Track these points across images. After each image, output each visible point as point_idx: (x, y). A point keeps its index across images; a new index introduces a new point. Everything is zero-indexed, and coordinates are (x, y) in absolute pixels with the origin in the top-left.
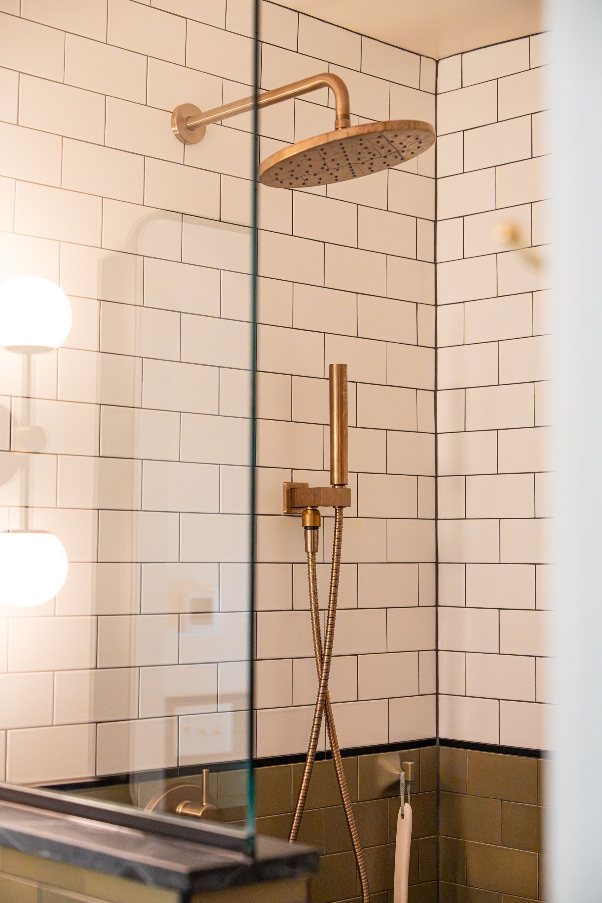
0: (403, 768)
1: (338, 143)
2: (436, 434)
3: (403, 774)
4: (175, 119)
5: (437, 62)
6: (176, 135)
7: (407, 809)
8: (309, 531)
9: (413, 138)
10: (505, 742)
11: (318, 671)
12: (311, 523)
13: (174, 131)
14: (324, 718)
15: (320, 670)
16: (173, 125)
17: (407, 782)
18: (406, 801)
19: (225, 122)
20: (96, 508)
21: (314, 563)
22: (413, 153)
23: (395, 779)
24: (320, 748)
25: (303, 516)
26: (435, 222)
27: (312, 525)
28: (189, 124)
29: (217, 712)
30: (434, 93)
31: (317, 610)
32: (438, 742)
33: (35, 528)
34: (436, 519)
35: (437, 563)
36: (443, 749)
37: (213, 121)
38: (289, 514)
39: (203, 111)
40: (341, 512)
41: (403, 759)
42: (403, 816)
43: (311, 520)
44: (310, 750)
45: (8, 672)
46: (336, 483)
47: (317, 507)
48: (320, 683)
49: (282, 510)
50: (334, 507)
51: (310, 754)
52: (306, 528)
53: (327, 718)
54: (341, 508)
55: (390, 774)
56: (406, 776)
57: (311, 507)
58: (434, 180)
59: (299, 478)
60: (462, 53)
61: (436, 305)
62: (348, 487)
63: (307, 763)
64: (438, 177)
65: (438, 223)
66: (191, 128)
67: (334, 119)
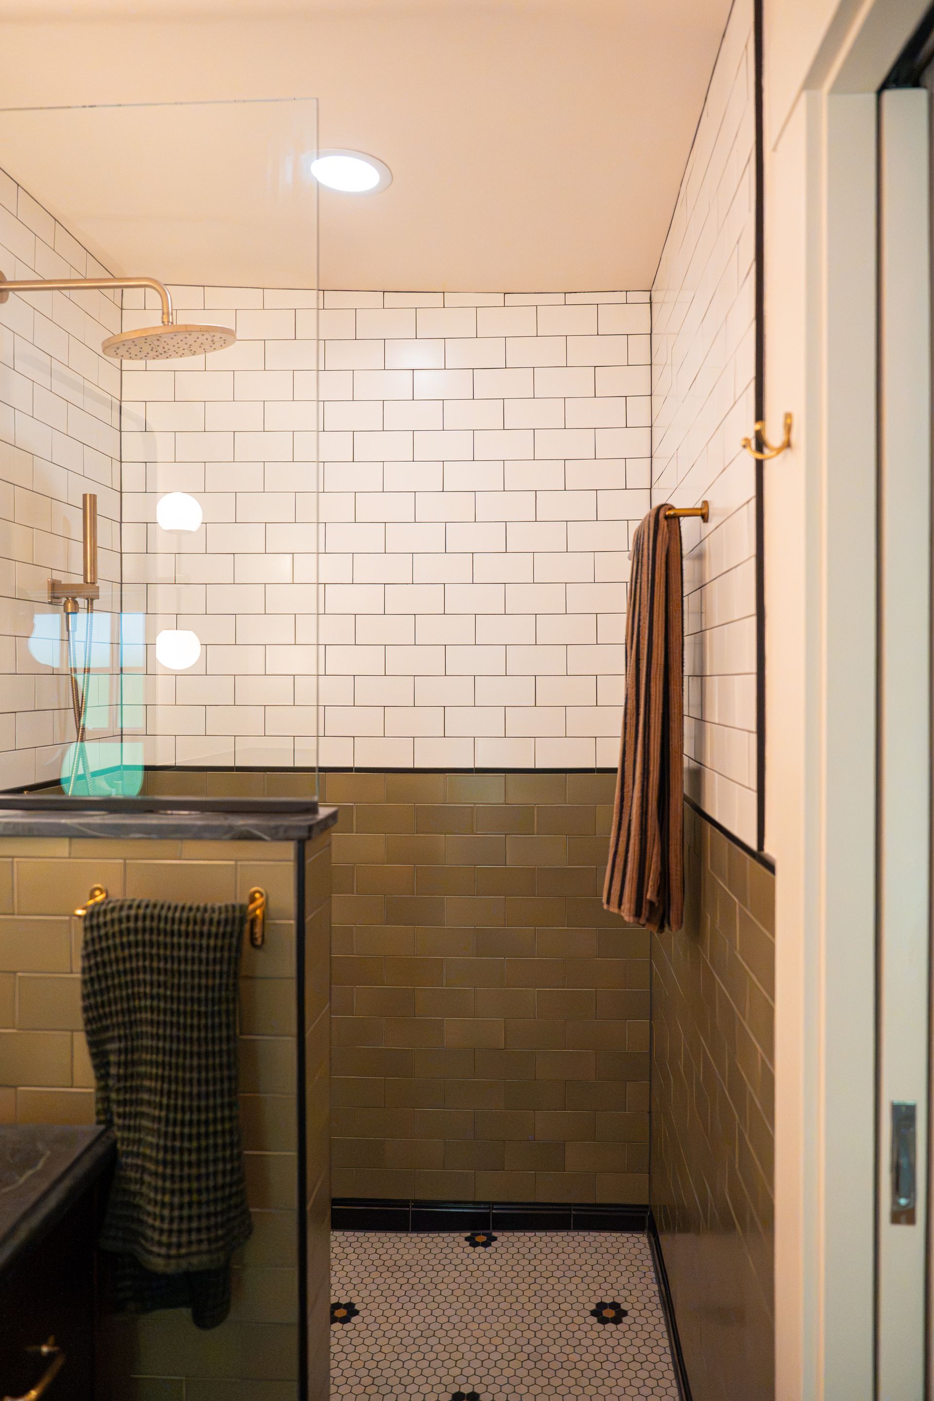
2: (121, 553)
8: (70, 617)
11: (76, 720)
12: (70, 610)
14: (81, 761)
15: (77, 720)
25: (64, 605)
27: (72, 612)
32: (122, 768)
34: (121, 614)
35: (121, 644)
38: (53, 602)
39: (8, 279)
40: (92, 604)
43: (70, 607)
44: (73, 775)
46: (89, 581)
47: (76, 598)
48: (78, 737)
49: (48, 599)
50: (87, 599)
51: (73, 778)
52: (68, 613)
53: (83, 765)
54: (92, 600)
57: (71, 598)
59: (58, 576)
61: (121, 462)
62: (97, 585)
63: (70, 784)
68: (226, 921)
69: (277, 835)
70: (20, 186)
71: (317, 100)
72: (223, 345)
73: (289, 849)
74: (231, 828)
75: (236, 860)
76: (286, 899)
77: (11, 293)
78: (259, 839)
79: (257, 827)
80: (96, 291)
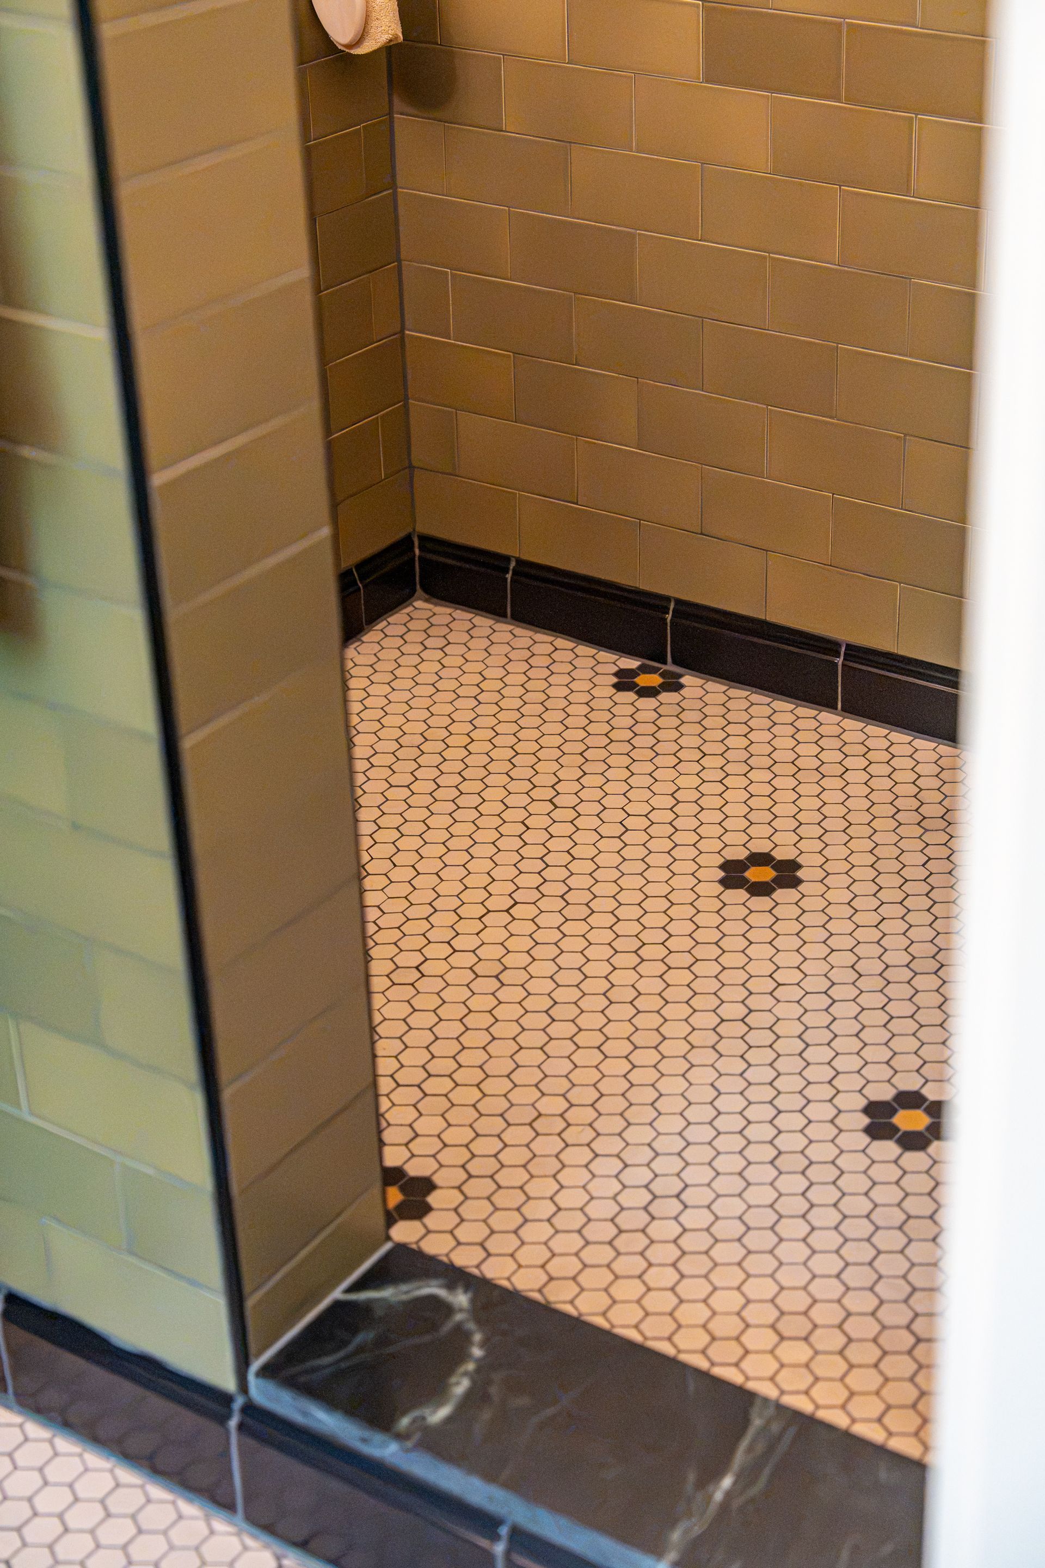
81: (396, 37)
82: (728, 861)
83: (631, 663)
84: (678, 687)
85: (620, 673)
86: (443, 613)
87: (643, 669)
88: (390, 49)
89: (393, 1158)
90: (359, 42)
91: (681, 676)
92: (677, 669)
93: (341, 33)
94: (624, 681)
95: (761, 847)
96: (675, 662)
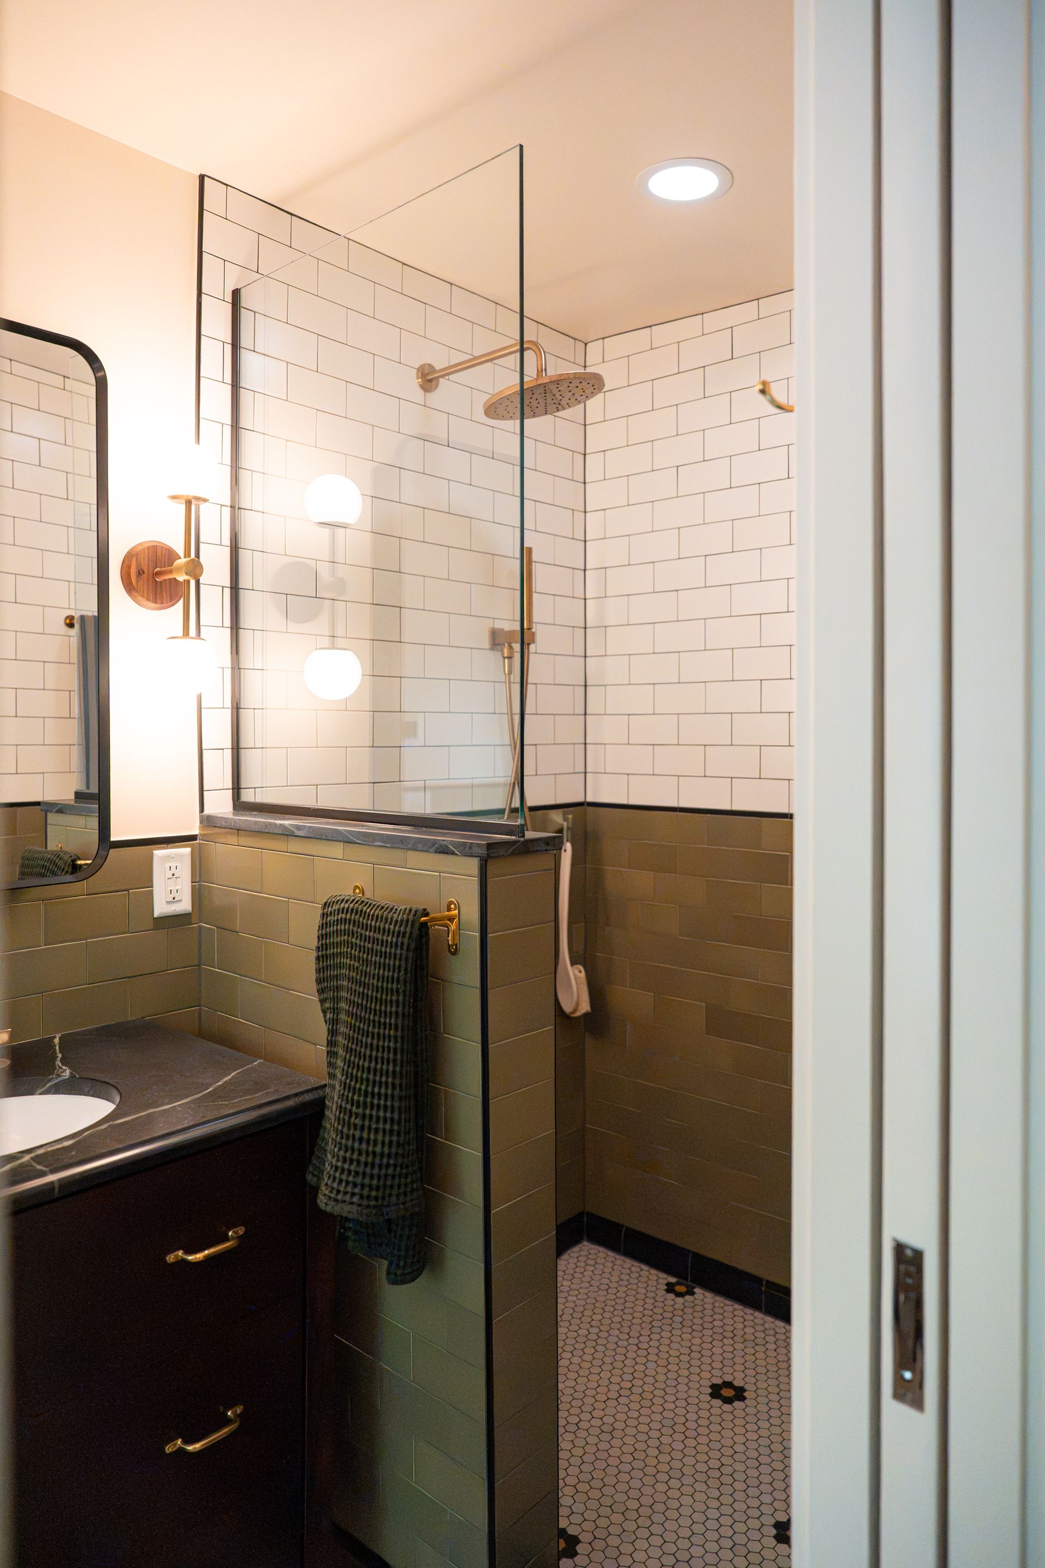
0: (565, 819)
1: (542, 386)
2: (585, 599)
3: (565, 824)
4: (420, 374)
5: (586, 344)
6: (419, 385)
7: (568, 846)
8: (506, 660)
9: (590, 385)
10: (633, 801)
12: (508, 654)
13: (419, 382)
16: (418, 378)
17: (568, 828)
18: (567, 841)
19: (451, 377)
20: (372, 639)
21: (510, 683)
22: (587, 397)
23: (559, 827)
24: (513, 806)
25: (502, 651)
26: (585, 455)
27: (509, 656)
28: (429, 378)
29: (449, 779)
30: (583, 365)
31: (512, 714)
32: (586, 805)
33: (339, 646)
34: (585, 657)
35: (586, 686)
36: (590, 809)
37: (442, 376)
38: (492, 649)
39: (437, 368)
40: (528, 647)
41: (564, 814)
42: (565, 851)
43: (507, 652)
44: (508, 807)
45: (317, 747)
46: (525, 628)
47: (512, 643)
49: (487, 645)
51: (507, 809)
52: (504, 658)
54: (529, 644)
55: (558, 823)
56: (568, 824)
57: (508, 644)
58: (583, 426)
59: (499, 625)
60: (603, 338)
61: (585, 512)
62: (533, 630)
64: (587, 423)
65: (587, 456)
66: (430, 381)
67: (536, 372)
68: (402, 921)
69: (467, 851)
70: (454, 285)
71: (521, 147)
72: (594, 391)
73: (473, 865)
74: (435, 842)
75: (440, 873)
76: (471, 912)
77: (441, 380)
78: (453, 853)
79: (452, 843)
80: (489, 364)
81: (588, 1011)
82: (713, 1384)
83: (673, 1280)
84: (693, 1294)
85: (668, 1284)
86: (594, 1248)
87: (678, 1283)
88: (586, 1015)
89: (563, 1523)
90: (574, 1012)
91: (694, 1288)
92: (692, 1284)
93: (567, 1007)
94: (670, 1288)
95: (728, 1378)
96: (691, 1281)
